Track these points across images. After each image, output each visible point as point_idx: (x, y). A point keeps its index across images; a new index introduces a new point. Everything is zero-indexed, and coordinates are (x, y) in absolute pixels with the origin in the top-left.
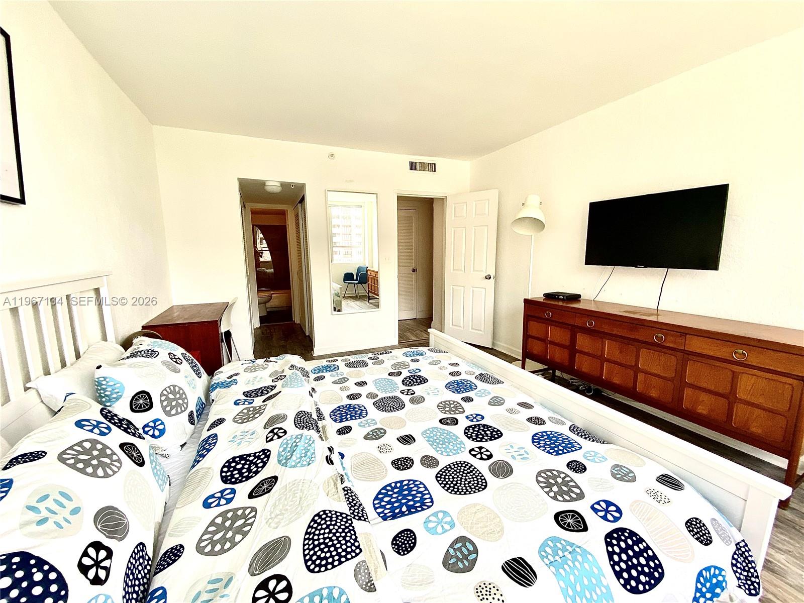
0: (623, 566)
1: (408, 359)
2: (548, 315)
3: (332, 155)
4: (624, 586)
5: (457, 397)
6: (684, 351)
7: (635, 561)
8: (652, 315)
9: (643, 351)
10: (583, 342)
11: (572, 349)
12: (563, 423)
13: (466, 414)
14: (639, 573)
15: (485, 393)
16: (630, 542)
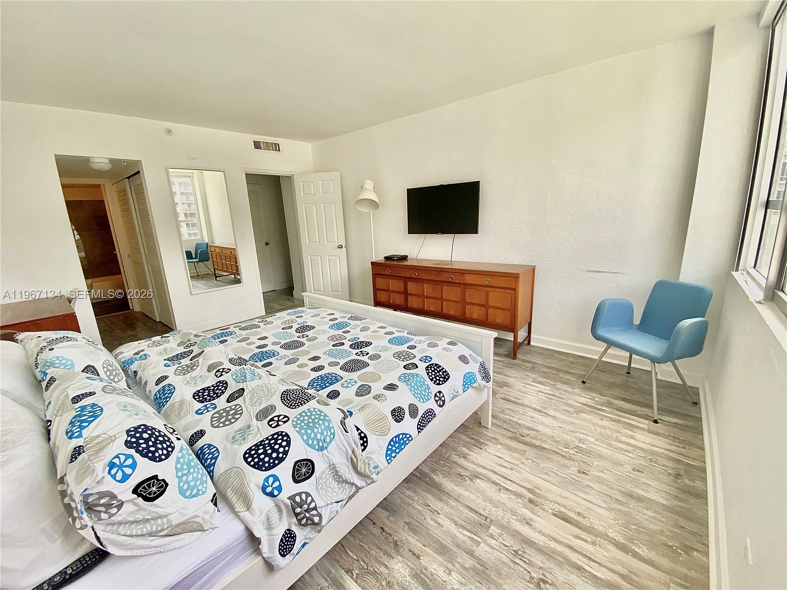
0: (433, 376)
1: (294, 317)
2: (388, 272)
3: (170, 131)
4: (434, 383)
5: (340, 332)
6: (464, 284)
7: (438, 374)
8: (447, 264)
9: (445, 288)
10: (412, 287)
11: (406, 294)
12: (404, 332)
13: (348, 339)
14: (440, 378)
15: (356, 326)
16: (436, 368)
